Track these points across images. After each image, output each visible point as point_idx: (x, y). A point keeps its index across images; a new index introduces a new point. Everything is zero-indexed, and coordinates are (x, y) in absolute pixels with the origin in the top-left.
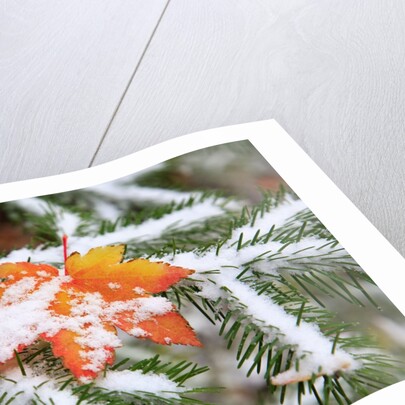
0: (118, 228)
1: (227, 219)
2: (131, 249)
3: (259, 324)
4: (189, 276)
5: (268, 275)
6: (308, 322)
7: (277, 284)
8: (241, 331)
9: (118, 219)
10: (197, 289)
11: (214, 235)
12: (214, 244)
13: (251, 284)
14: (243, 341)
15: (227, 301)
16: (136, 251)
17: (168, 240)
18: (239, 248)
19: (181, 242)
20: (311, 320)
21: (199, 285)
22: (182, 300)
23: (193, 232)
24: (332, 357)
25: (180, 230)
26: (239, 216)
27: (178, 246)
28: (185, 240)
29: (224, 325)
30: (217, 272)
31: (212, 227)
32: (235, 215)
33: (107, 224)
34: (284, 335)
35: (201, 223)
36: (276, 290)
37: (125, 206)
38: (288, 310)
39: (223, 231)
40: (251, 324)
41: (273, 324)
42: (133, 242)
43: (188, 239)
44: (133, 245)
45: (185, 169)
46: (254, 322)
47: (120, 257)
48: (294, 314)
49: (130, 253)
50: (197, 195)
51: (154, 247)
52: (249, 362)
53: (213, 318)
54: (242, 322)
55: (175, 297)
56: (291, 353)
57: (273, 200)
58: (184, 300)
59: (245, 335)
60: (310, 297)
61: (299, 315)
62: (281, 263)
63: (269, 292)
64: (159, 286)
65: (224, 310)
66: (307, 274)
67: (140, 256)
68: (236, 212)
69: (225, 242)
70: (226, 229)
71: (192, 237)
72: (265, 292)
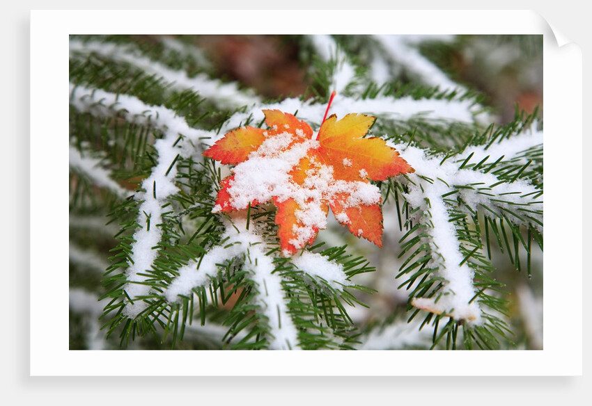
0: (379, 95)
1: (470, 131)
2: (378, 124)
3: (433, 248)
4: (408, 174)
5: (467, 206)
6: (470, 266)
7: (469, 219)
8: (417, 246)
9: (384, 85)
10: (406, 190)
11: (450, 143)
12: (444, 152)
13: (450, 208)
14: (413, 256)
15: (422, 214)
16: (381, 128)
17: (412, 127)
18: (462, 167)
19: (421, 135)
20: (473, 266)
21: (410, 186)
22: (390, 196)
23: (436, 129)
24: (466, 306)
25: (425, 122)
26: (481, 132)
27: (416, 138)
28: (425, 134)
29: (407, 234)
30: (431, 181)
31: (453, 133)
32: (480, 130)
33: (373, 87)
34: (445, 268)
35: (447, 123)
36: (465, 224)
37: (397, 71)
38: (461, 248)
39: (460, 143)
40: (428, 244)
41: (442, 254)
42: (383, 117)
43: (428, 135)
44: (382, 120)
45: (468, 54)
46: (431, 244)
47: (366, 132)
48: (464, 254)
49: (376, 129)
50: (462, 91)
51: (397, 129)
52: (407, 277)
53: (403, 224)
54: (422, 239)
55: (386, 191)
56: (441, 286)
57: (520, 126)
58: (391, 197)
59: (417, 252)
60: (486, 245)
61: (468, 256)
62: (485, 200)
63: (459, 224)
64: (380, 174)
65: (416, 221)
66: (498, 220)
67: (381, 135)
68: (482, 128)
69: (454, 155)
70: (463, 140)
71: (432, 134)
72: (455, 222)
